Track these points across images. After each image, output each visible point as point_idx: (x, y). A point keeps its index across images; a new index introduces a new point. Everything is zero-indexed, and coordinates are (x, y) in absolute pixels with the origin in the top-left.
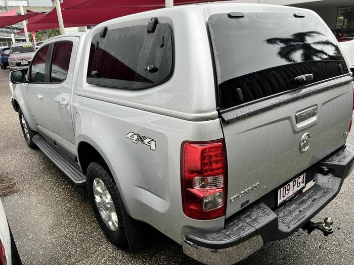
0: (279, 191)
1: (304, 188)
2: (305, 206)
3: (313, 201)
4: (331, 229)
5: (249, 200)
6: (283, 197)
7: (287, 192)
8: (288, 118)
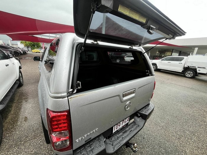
0: (114, 127)
1: (128, 123)
2: (125, 135)
3: (130, 132)
4: (136, 150)
5: (91, 138)
6: (116, 129)
7: (119, 126)
8: (119, 96)
